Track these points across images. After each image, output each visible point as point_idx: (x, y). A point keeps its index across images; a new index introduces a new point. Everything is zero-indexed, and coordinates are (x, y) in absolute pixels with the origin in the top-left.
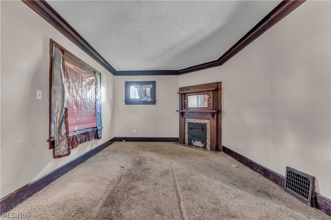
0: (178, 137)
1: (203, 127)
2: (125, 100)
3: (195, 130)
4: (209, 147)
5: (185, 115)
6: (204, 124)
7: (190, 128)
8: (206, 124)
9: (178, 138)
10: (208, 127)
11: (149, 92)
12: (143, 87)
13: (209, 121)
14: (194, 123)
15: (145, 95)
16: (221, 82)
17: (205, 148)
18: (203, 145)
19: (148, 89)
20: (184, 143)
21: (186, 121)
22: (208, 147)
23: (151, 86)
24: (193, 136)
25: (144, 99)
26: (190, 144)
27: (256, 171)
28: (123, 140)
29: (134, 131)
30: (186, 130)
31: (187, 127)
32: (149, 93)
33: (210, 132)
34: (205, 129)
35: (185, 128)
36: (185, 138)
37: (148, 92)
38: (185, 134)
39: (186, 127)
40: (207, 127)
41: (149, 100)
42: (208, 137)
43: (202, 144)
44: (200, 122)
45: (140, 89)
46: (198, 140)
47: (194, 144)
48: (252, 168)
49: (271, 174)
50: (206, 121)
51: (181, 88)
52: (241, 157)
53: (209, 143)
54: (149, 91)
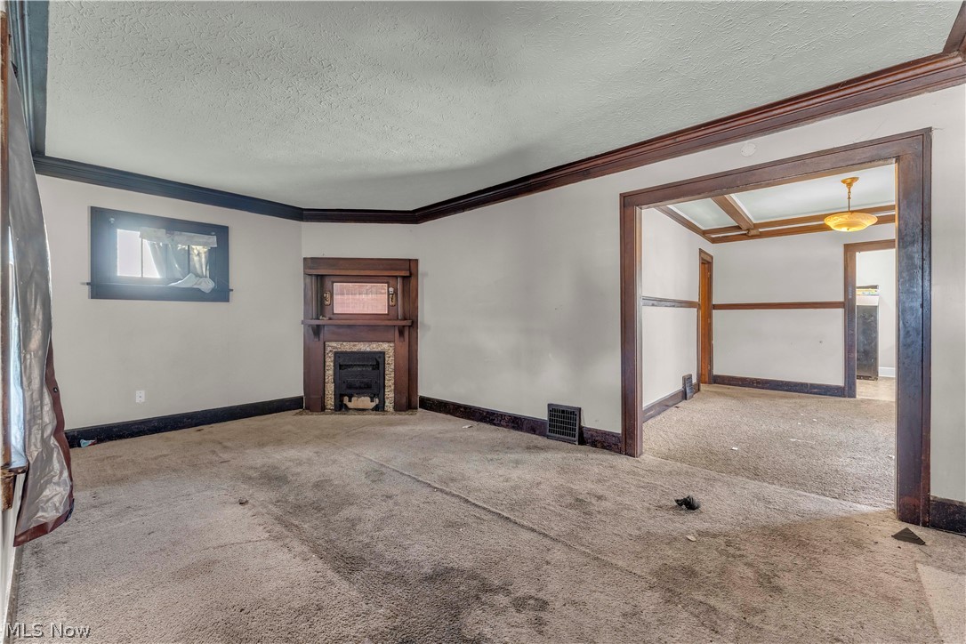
0: (302, 394)
1: (377, 361)
2: (89, 281)
3: (355, 369)
4: (392, 405)
5: (325, 333)
6: (380, 352)
7: (340, 366)
8: (384, 353)
9: (302, 398)
10: (390, 360)
11: (203, 260)
12: (176, 238)
13: (392, 345)
14: (352, 352)
15: (188, 267)
16: (417, 260)
17: (379, 408)
18: (373, 404)
19: (199, 248)
20: (323, 409)
21: (329, 349)
22: (389, 405)
23: (213, 240)
24: (350, 387)
25: (187, 282)
26: (341, 407)
27: (499, 425)
28: (83, 441)
29: (140, 396)
30: (330, 373)
31: (332, 364)
32: (200, 261)
33: (395, 370)
34: (381, 366)
35: (327, 368)
36: (326, 393)
37: (196, 259)
38: (324, 383)
39: (327, 364)
40: (387, 359)
41: (207, 285)
42: (390, 382)
43: (372, 401)
44: (368, 349)
45: (166, 246)
46: (360, 394)
47: (350, 405)
48: (491, 422)
49: (525, 422)
50: (385, 346)
51: (312, 258)
52: (468, 410)
53: (392, 395)
54: (203, 256)
